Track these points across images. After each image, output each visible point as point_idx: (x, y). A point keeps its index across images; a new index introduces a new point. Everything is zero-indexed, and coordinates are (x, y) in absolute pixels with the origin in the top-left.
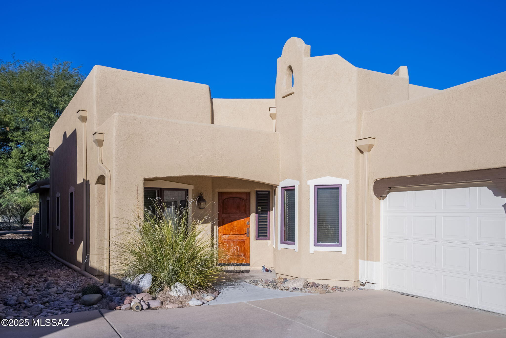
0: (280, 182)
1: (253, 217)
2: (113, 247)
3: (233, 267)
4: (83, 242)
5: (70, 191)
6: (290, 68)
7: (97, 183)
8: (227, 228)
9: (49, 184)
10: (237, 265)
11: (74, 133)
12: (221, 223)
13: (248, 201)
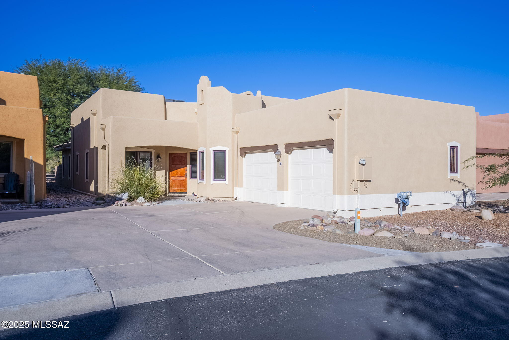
0: (198, 148)
1: (188, 167)
2: (110, 180)
3: (178, 194)
4: (94, 180)
5: (86, 152)
6: (202, 90)
7: (102, 149)
8: (174, 173)
9: (70, 146)
10: (180, 193)
11: (89, 120)
12: (171, 170)
13: (186, 158)
